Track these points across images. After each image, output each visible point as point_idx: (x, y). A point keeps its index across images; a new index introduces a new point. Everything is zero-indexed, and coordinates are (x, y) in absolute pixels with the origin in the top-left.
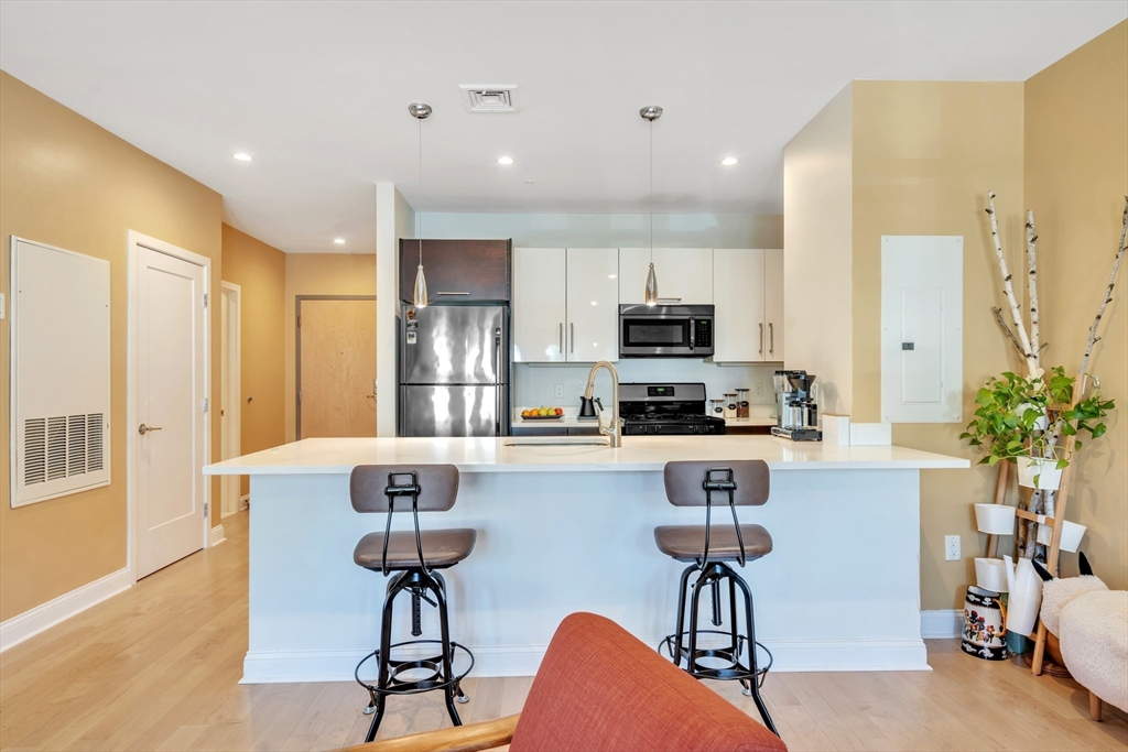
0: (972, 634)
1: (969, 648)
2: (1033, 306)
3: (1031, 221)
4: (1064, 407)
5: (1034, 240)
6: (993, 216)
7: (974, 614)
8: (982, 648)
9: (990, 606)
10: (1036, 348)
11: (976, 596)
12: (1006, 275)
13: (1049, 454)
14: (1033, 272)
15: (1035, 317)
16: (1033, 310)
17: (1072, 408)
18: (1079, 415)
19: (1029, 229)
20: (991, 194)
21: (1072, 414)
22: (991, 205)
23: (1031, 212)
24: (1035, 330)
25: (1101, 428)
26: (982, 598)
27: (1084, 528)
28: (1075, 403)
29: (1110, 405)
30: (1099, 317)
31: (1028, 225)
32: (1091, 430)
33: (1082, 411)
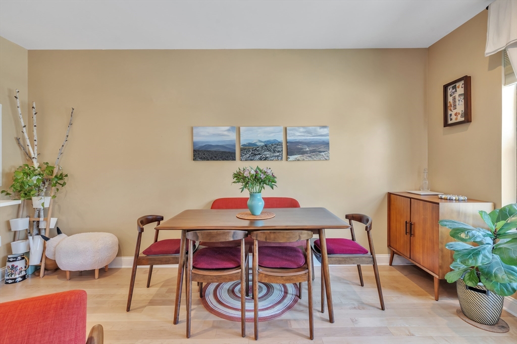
0: (12, 274)
1: (10, 281)
2: (35, 139)
3: (34, 106)
4: (50, 177)
5: (35, 114)
6: (18, 100)
7: (13, 266)
8: (16, 279)
9: (21, 260)
10: (36, 155)
11: (13, 258)
12: (23, 125)
13: (43, 195)
14: (35, 126)
15: (36, 143)
16: (35, 140)
17: (53, 177)
18: (56, 179)
19: (33, 109)
20: (17, 90)
21: (53, 179)
22: (18, 95)
23: (34, 103)
24: (36, 148)
25: (65, 183)
26: (16, 258)
27: (57, 219)
28: (54, 175)
29: (66, 176)
30: (63, 146)
31: (33, 107)
32: (61, 184)
33: (57, 178)
